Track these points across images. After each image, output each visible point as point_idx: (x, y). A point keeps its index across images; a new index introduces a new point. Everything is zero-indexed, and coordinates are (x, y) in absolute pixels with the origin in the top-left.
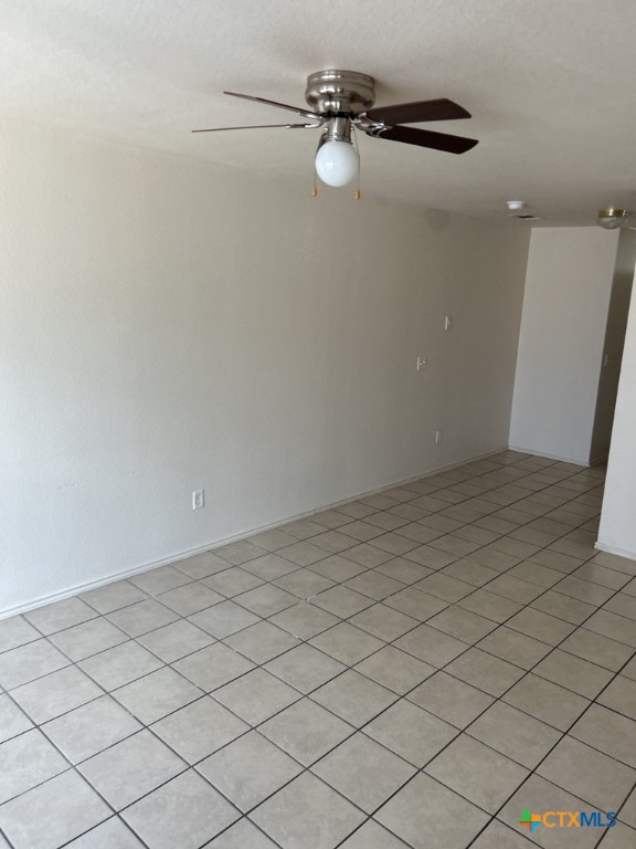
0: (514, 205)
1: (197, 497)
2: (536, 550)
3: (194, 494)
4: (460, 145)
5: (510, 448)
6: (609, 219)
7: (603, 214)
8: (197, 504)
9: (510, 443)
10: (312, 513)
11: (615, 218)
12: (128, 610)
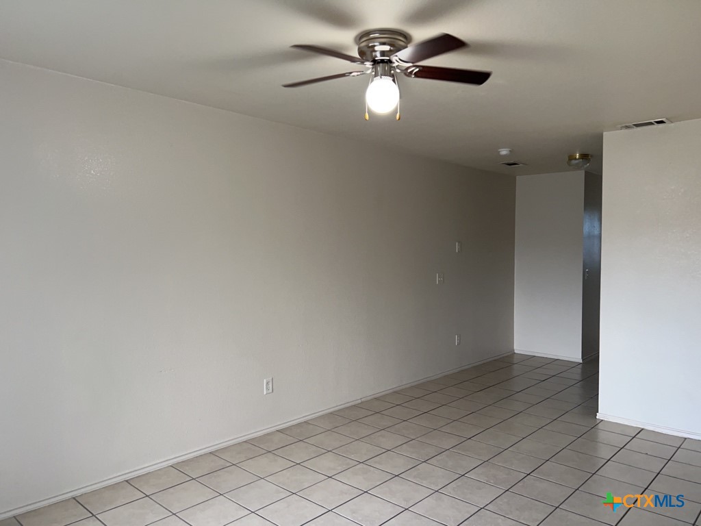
0: (504, 152)
1: (267, 383)
2: (549, 421)
3: (265, 380)
4: (478, 78)
5: (516, 352)
6: (577, 161)
7: (571, 158)
8: (267, 389)
9: (515, 348)
10: (360, 401)
11: (581, 160)
12: (215, 474)
